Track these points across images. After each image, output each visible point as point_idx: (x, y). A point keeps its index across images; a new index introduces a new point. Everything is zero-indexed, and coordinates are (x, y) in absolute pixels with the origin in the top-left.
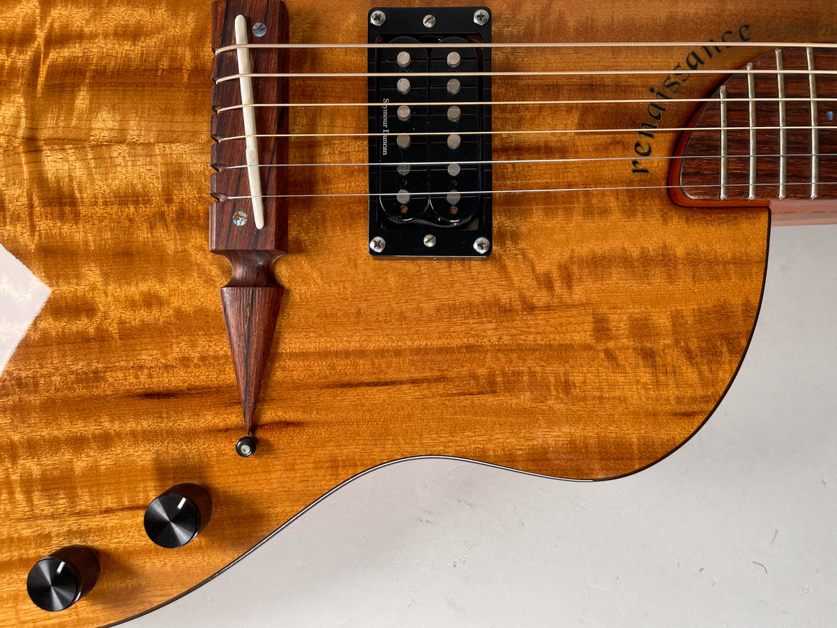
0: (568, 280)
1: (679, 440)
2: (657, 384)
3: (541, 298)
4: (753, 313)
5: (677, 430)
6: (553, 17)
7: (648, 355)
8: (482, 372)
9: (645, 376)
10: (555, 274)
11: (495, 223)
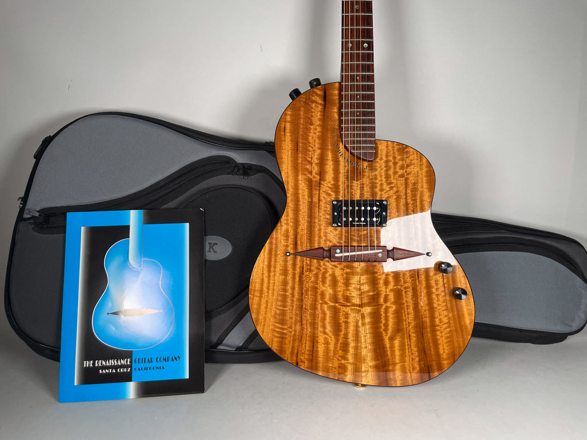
0: (391, 183)
1: (426, 160)
2: (414, 164)
3: (395, 189)
4: (399, 144)
5: (424, 160)
6: (331, 186)
7: (408, 166)
8: (412, 202)
9: (412, 167)
10: (390, 186)
11: (378, 199)
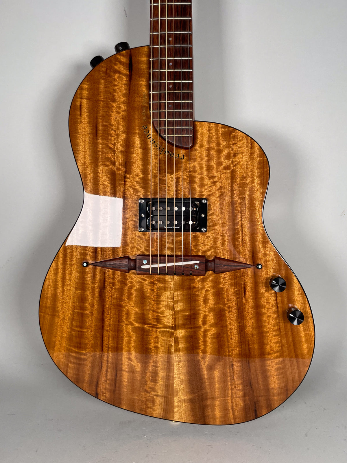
0: (213, 177)
2: (243, 153)
3: (218, 184)
4: (225, 126)
5: (257, 147)
6: (139, 181)
7: (235, 155)
8: (239, 201)
9: (241, 156)
10: (212, 180)
11: (197, 197)
